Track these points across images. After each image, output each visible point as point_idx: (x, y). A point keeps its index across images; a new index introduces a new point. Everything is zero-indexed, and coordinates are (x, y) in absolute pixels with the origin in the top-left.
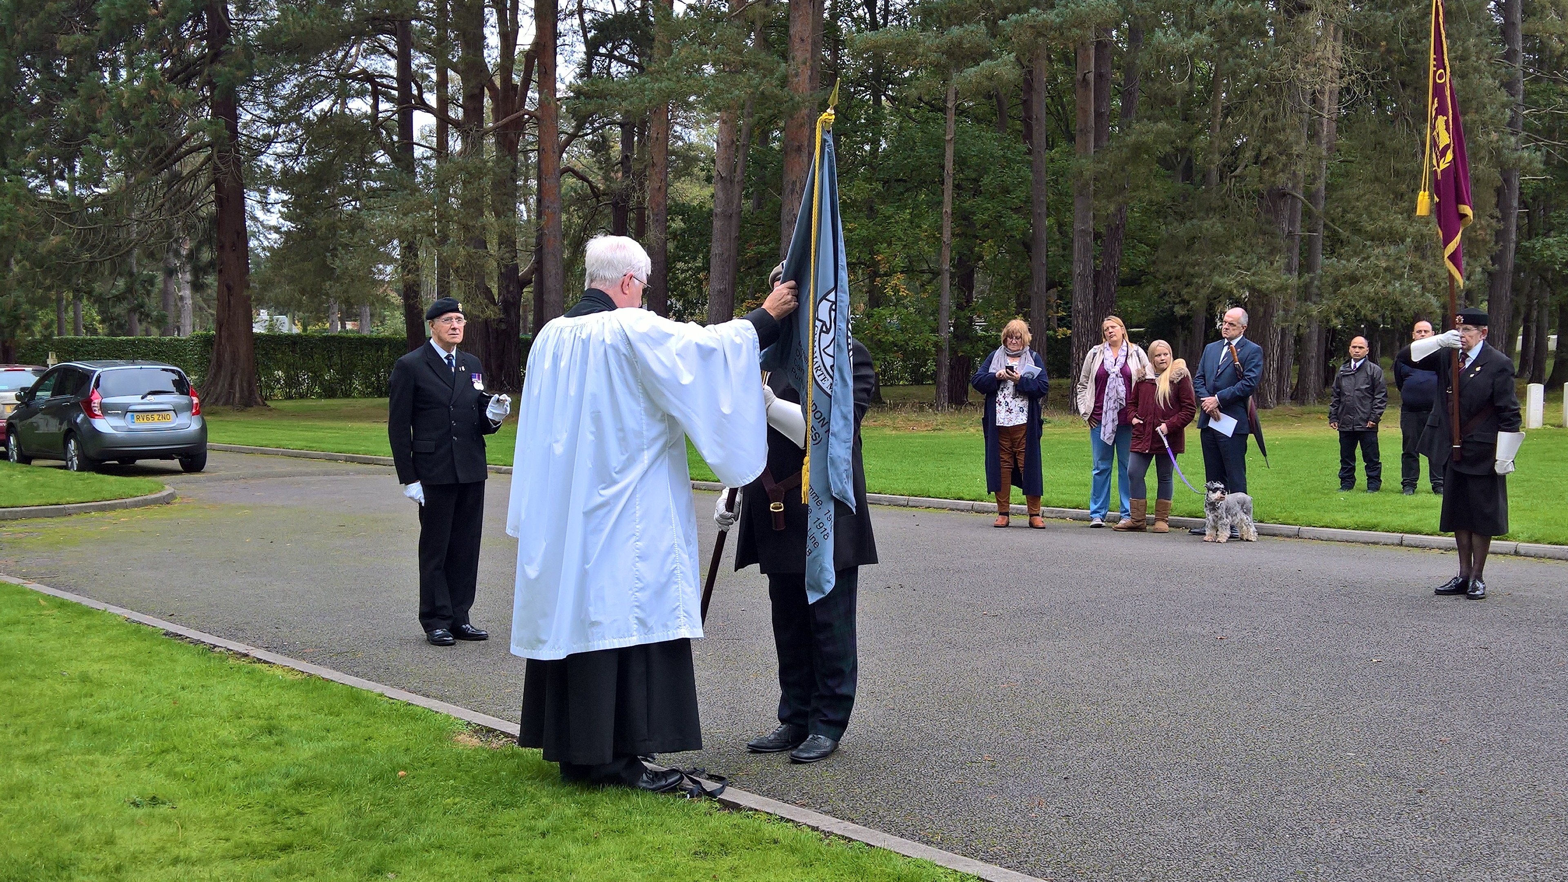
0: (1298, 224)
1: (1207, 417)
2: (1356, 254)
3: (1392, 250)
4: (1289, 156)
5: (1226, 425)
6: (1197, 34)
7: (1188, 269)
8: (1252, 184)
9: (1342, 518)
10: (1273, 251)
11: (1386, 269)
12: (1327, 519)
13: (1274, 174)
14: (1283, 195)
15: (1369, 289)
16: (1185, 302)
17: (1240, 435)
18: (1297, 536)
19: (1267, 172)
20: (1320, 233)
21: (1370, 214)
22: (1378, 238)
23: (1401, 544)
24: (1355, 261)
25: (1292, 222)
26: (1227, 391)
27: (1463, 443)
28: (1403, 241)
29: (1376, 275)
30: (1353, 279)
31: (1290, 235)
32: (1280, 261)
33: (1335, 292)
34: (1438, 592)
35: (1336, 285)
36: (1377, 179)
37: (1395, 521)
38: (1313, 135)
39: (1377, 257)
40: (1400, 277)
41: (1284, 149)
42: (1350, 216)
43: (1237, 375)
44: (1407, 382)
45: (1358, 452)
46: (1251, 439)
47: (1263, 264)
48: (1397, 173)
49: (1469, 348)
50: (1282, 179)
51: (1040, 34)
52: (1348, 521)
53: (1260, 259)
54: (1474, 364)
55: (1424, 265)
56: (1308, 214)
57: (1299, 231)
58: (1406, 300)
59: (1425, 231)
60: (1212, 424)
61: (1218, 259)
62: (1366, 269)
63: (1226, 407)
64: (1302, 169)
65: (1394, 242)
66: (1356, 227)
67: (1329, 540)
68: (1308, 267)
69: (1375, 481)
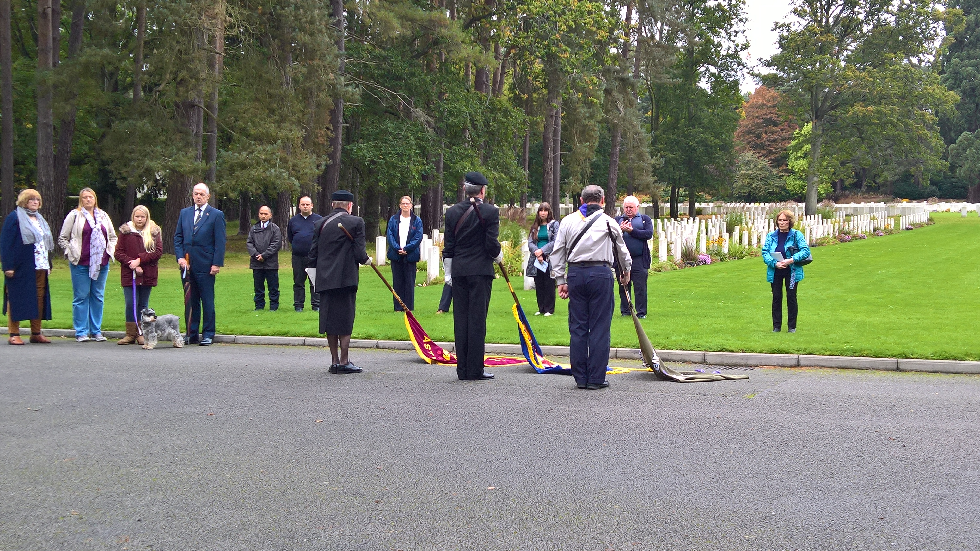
0: (201, 128)
2: (244, 149)
3: (269, 148)
4: (197, 79)
7: (126, 155)
8: (171, 96)
9: (263, 329)
10: (187, 145)
11: (265, 160)
12: (253, 330)
13: (187, 91)
14: (193, 106)
15: (253, 173)
16: (124, 179)
18: (234, 342)
19: (182, 89)
20: (216, 134)
21: (253, 122)
22: (259, 139)
23: (304, 344)
24: (244, 154)
25: (198, 126)
28: (276, 142)
29: (258, 163)
30: (243, 166)
31: (197, 134)
32: (192, 153)
33: (231, 174)
35: (232, 169)
36: (257, 99)
37: (300, 330)
38: (211, 65)
39: (259, 152)
40: (274, 166)
41: (195, 75)
42: (240, 123)
44: (296, 236)
47: (181, 154)
48: (271, 96)
50: (192, 96)
52: (268, 331)
53: (178, 150)
55: (290, 158)
56: (208, 119)
57: (201, 131)
58: (278, 182)
59: (290, 136)
61: (149, 149)
62: (252, 160)
64: (204, 89)
65: (269, 143)
66: (243, 131)
67: (256, 344)
68: (207, 157)
69: (275, 304)
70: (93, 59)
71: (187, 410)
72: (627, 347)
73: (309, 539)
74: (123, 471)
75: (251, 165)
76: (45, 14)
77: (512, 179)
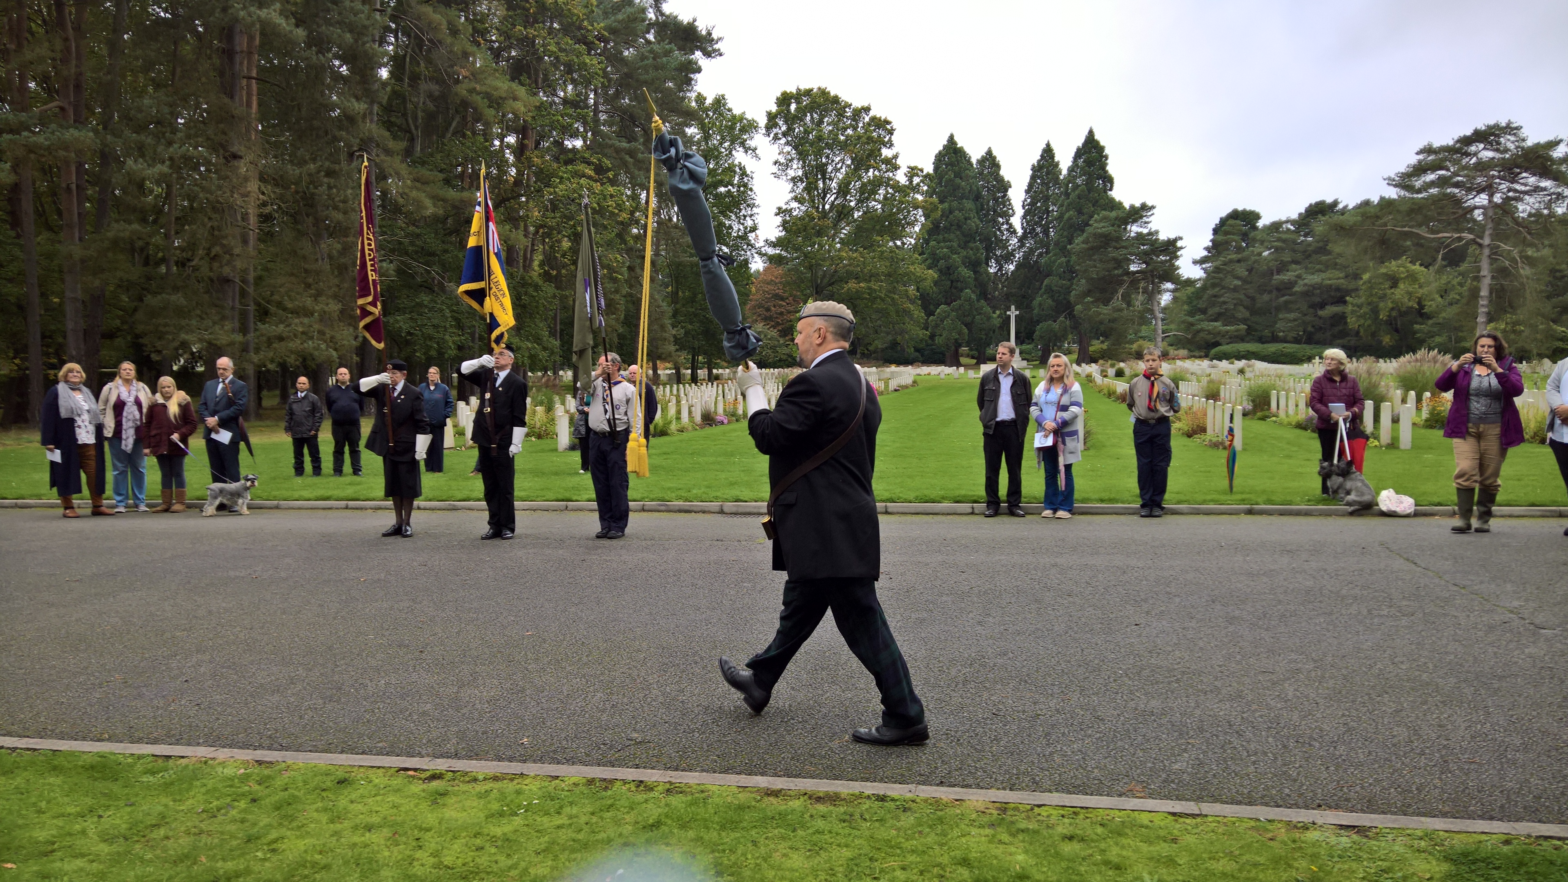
0: (237, 301)
1: (209, 431)
2: (281, 322)
3: (306, 320)
4: (232, 255)
5: (224, 437)
6: (159, 165)
7: (161, 329)
8: (205, 271)
9: (306, 494)
10: (224, 318)
11: (303, 333)
12: (296, 495)
13: (221, 267)
14: (227, 281)
15: (291, 345)
16: (159, 352)
17: (234, 443)
18: (277, 507)
19: (216, 265)
20: (252, 308)
21: (289, 297)
22: (296, 312)
23: (347, 508)
24: (281, 327)
25: (233, 300)
26: (226, 413)
27: (395, 442)
28: (312, 315)
29: (295, 336)
30: (281, 339)
31: (233, 308)
32: (228, 326)
33: (269, 347)
34: (384, 535)
35: (269, 342)
36: (292, 274)
37: (342, 494)
38: (245, 241)
39: (296, 325)
40: (312, 338)
41: (228, 251)
42: (276, 297)
43: (230, 403)
44: (335, 406)
45: (306, 451)
46: (242, 445)
47: (217, 327)
48: (306, 271)
49: (396, 384)
50: (226, 271)
51: (31, 151)
52: (311, 496)
53: (215, 323)
54: (400, 394)
55: (327, 331)
56: (243, 294)
57: (238, 305)
58: (316, 353)
59: (326, 309)
60: (214, 436)
61: (183, 322)
62: (290, 332)
63: (224, 424)
64: (239, 264)
65: (306, 315)
66: (280, 305)
67: (300, 508)
68: (244, 329)
69: (317, 470)
70: (122, 235)
71: (232, 573)
72: (652, 500)
73: (356, 690)
74: (168, 635)
75: (288, 337)
76: (68, 188)
77: (545, 349)
